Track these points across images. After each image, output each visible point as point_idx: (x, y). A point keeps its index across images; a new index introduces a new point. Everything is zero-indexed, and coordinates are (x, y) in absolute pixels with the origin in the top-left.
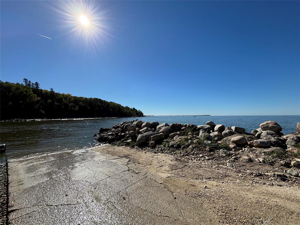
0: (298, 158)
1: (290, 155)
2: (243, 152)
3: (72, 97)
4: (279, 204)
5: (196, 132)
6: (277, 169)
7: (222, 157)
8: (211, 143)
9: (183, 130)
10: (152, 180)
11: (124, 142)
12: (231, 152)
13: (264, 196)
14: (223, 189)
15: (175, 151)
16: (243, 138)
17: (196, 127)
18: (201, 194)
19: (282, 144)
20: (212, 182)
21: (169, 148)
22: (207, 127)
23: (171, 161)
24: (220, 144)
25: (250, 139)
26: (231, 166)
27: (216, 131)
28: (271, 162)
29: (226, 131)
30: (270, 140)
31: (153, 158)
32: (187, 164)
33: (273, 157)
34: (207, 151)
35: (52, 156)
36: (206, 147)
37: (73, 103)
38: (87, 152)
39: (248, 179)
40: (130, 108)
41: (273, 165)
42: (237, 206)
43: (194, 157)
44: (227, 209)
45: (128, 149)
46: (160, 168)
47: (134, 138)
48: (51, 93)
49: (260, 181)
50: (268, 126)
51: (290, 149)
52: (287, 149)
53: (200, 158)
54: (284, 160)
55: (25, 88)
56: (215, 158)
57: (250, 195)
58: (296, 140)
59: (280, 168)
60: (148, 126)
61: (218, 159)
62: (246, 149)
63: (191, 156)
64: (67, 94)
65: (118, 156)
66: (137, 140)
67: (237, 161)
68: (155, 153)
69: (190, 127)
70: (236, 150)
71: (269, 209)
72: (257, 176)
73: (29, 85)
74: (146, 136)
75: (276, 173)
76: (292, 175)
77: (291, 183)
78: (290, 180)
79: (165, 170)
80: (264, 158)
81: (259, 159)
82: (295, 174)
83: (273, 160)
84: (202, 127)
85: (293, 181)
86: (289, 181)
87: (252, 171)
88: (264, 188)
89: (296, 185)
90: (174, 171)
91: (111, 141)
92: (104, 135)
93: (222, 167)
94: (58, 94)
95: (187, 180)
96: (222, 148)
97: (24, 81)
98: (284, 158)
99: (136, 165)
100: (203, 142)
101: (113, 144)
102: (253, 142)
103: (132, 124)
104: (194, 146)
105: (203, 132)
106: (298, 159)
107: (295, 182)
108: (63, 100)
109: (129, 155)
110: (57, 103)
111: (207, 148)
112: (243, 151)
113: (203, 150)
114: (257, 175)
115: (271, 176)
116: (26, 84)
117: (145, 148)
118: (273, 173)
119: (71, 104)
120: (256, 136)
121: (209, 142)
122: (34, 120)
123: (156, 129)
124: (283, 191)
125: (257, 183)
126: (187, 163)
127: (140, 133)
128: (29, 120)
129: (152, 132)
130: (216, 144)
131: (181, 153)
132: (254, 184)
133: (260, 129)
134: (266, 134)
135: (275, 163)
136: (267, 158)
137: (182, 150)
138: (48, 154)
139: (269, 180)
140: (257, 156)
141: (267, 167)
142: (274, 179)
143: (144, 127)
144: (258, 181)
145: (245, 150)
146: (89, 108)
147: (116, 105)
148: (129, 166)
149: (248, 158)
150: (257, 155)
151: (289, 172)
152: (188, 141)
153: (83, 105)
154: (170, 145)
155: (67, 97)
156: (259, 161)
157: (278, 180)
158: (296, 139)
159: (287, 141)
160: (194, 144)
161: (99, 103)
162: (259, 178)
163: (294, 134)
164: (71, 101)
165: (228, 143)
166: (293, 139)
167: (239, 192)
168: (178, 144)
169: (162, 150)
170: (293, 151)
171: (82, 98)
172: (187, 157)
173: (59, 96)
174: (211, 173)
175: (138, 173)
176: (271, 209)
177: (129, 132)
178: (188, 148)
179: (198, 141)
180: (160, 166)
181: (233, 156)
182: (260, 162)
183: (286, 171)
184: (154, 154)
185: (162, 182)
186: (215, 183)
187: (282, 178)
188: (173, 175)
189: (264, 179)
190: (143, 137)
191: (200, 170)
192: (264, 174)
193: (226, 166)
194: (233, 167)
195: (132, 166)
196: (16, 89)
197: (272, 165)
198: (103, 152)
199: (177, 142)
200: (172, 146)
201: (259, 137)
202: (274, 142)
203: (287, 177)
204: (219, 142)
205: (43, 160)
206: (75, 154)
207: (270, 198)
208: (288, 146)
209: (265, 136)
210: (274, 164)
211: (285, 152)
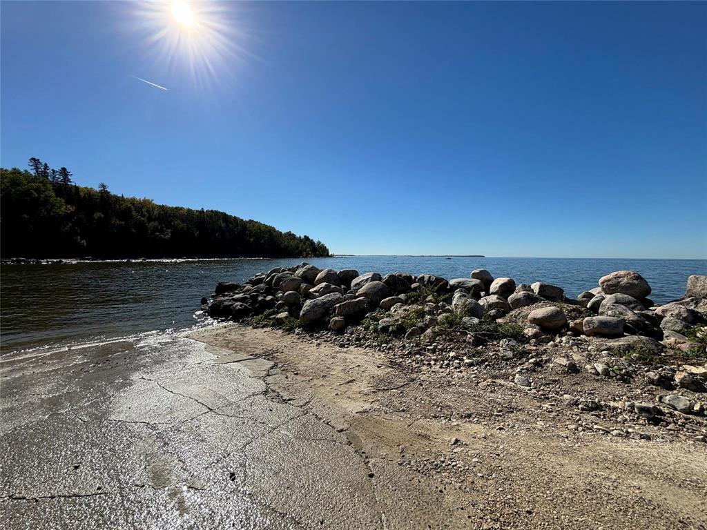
0: (692, 365)
1: (671, 356)
2: (556, 348)
3: (155, 207)
4: (648, 497)
5: (445, 294)
6: (639, 391)
7: (505, 360)
8: (480, 323)
9: (415, 289)
10: (320, 419)
11: (270, 319)
12: (527, 347)
13: (608, 471)
14: (501, 447)
15: (389, 341)
16: (557, 311)
17: (447, 283)
18: (443, 462)
19: (652, 328)
20: (473, 425)
21: (376, 335)
22: (473, 283)
23: (379, 367)
24: (500, 325)
25: (573, 314)
26: (526, 383)
27: (493, 293)
28: (624, 375)
29: (519, 294)
30: (622, 317)
31: (333, 360)
32: (415, 375)
33: (631, 362)
34: (469, 343)
35: (79, 354)
36: (466, 334)
37: (157, 222)
38: (174, 341)
39: (566, 417)
40: (298, 236)
41: (630, 383)
42: (535, 502)
43: (435, 357)
44: (506, 511)
45: (278, 336)
46: (347, 386)
47: (294, 307)
48: (102, 197)
49: (596, 424)
50: (619, 282)
51: (672, 340)
52: (662, 340)
53: (450, 361)
54: (657, 368)
55: (34, 182)
56: (486, 360)
57: (571, 468)
58: (685, 319)
59: (646, 389)
60: (331, 281)
61: (493, 365)
62: (564, 339)
63: (428, 356)
64: (142, 198)
65: (248, 352)
66: (301, 314)
67: (540, 371)
68: (342, 346)
69: (433, 282)
70: (538, 344)
71: (621, 513)
72: (588, 409)
73: (45, 174)
74: (324, 303)
75: (637, 403)
76: (676, 409)
77: (674, 431)
78: (670, 423)
79: (360, 393)
80: (607, 364)
81: (595, 365)
82: (684, 407)
83: (631, 368)
84: (460, 283)
85: (680, 426)
86: (668, 423)
87: (576, 396)
88: (606, 443)
89: (685, 435)
90: (380, 394)
91: (239, 316)
92: (225, 299)
93: (503, 386)
94: (119, 200)
95: (410, 421)
96: (504, 336)
97: (31, 164)
98: (658, 363)
99: (287, 378)
100: (459, 320)
101: (243, 322)
102: (581, 323)
103: (291, 274)
104: (437, 329)
105: (460, 296)
106: (692, 367)
107: (684, 426)
108: (134, 213)
109: (277, 351)
110: (116, 221)
111: (469, 336)
112: (556, 346)
113: (458, 341)
114: (588, 406)
115: (624, 411)
116: (37, 172)
117: (318, 333)
118: (629, 403)
119: (152, 223)
120: (588, 306)
121: (476, 320)
122: (61, 261)
123: (349, 287)
124: (656, 455)
125: (588, 428)
126: (417, 372)
127: (309, 296)
128: (47, 262)
129: (338, 295)
130: (491, 327)
131: (404, 347)
132: (581, 434)
133: (599, 289)
134: (614, 301)
135: (634, 376)
136: (614, 363)
137: (409, 339)
138: (73, 348)
139: (617, 422)
140: (590, 358)
141: (615, 387)
142: (631, 418)
143: (321, 281)
144: (591, 425)
145: (561, 342)
146: (196, 235)
147: (262, 229)
148: (270, 380)
149: (568, 363)
150: (589, 356)
151: (669, 401)
152: (423, 317)
153: (183, 228)
154: (380, 327)
155: (143, 207)
156: (593, 371)
157: (641, 422)
158: (685, 315)
159: (665, 319)
160: (438, 324)
161: (221, 221)
162: (592, 415)
163: (681, 304)
164: (153, 217)
165: (520, 324)
166: (679, 315)
167: (540, 457)
168: (400, 325)
169: (358, 339)
170: (679, 345)
171: (181, 209)
172: (417, 358)
173: (122, 204)
174: (472, 403)
175: (289, 400)
176: (626, 511)
177: (283, 294)
178: (422, 335)
179: (447, 318)
180: (349, 382)
181: (532, 357)
182: (598, 374)
183: (661, 398)
184: (338, 348)
185: (346, 426)
186: (480, 429)
187: (652, 416)
188: (376, 406)
189: (604, 417)
190: (317, 306)
191: (448, 392)
192: (606, 406)
193: (513, 381)
194: (530, 386)
195: (278, 379)
196: (11, 185)
197: (625, 381)
198: (213, 343)
199: (397, 320)
200: (385, 329)
201: (595, 309)
202: (632, 322)
203: (663, 414)
204: (499, 321)
205: (53, 364)
206: (142, 347)
207: (623, 476)
208: (666, 333)
209: (610, 309)
210: (633, 378)
211: (660, 347)
